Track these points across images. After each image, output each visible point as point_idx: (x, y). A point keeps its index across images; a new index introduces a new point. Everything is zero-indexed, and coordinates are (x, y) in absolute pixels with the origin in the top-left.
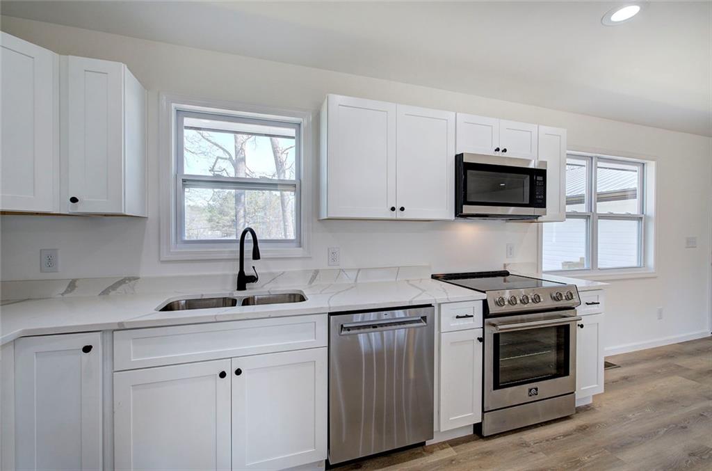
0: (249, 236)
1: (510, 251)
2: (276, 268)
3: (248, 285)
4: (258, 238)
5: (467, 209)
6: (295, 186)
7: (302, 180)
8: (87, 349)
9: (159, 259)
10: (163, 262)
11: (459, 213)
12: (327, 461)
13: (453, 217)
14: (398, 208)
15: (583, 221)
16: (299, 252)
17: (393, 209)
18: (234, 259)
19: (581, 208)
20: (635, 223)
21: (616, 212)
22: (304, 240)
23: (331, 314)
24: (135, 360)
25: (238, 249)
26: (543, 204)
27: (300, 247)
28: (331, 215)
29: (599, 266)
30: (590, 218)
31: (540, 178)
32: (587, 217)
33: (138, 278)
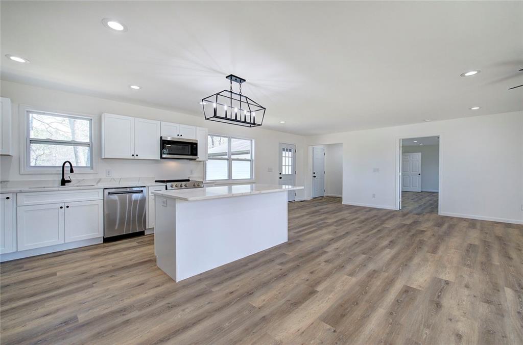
0: (67, 164)
1: (191, 172)
2: (80, 177)
3: (66, 184)
4: (73, 165)
5: (164, 156)
6: (89, 144)
7: (93, 142)
8: (8, 198)
9: (19, 173)
10: (21, 175)
11: (161, 157)
12: (103, 237)
13: (160, 158)
14: (135, 155)
15: (226, 161)
16: (92, 171)
17: (133, 155)
18: (59, 174)
19: (226, 157)
20: (249, 162)
21: (240, 158)
22: (94, 166)
23: (105, 189)
24: (26, 202)
25: (62, 169)
26: (196, 155)
27: (92, 169)
28: (106, 157)
29: (233, 178)
30: (230, 161)
31: (195, 146)
32: (228, 160)
33: (9, 181)
